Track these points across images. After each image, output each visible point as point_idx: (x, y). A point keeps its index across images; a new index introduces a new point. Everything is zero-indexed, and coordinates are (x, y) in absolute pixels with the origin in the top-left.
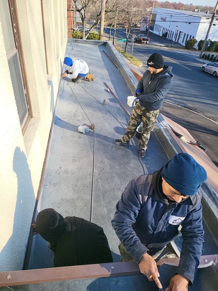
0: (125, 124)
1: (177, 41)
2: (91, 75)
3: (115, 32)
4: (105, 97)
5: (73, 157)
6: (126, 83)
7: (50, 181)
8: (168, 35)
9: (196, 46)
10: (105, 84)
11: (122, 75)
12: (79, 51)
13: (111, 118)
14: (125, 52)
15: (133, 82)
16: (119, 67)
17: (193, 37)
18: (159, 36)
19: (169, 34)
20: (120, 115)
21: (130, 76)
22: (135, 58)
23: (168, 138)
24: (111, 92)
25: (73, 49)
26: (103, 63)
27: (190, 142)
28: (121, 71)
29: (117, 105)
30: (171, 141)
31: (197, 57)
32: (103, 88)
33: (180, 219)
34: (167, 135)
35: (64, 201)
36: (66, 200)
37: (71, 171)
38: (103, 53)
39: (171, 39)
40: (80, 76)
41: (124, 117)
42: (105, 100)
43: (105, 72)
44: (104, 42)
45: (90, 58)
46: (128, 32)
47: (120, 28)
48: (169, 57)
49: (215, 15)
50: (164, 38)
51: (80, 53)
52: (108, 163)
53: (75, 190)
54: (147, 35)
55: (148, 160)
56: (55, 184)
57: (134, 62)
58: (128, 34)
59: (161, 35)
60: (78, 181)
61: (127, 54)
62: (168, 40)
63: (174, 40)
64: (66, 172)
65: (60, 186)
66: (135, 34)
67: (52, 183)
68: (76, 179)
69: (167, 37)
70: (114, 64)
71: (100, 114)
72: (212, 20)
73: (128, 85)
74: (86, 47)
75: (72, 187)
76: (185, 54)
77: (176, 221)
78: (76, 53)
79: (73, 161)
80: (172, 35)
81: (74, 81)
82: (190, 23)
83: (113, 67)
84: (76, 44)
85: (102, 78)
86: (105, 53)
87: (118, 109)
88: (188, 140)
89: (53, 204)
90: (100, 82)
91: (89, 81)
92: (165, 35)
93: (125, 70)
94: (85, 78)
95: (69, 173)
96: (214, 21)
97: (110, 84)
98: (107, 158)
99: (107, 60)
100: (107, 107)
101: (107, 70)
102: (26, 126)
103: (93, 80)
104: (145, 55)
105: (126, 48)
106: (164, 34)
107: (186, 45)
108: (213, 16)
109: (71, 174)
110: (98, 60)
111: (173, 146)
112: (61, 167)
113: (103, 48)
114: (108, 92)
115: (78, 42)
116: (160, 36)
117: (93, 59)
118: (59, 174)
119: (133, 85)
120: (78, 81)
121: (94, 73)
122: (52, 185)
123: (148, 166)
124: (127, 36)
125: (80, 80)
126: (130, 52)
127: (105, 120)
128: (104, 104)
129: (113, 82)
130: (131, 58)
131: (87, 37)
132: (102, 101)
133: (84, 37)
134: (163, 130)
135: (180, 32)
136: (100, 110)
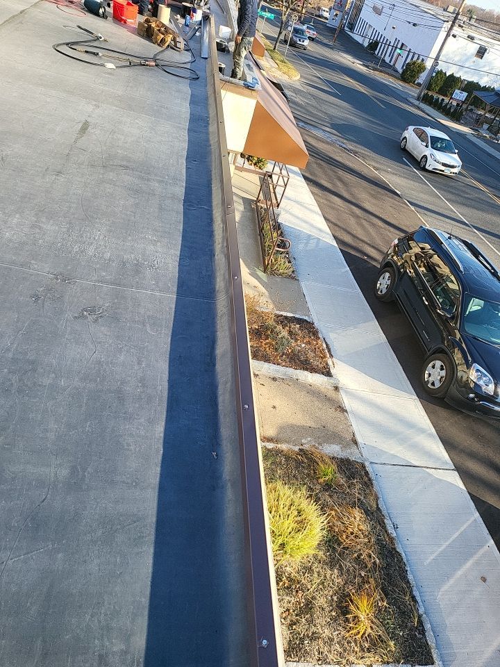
1: (392, 64)
8: (379, 47)
9: (422, 78)
14: (274, 49)
17: (423, 60)
18: (362, 45)
19: (382, 45)
22: (290, 65)
31: (413, 97)
49: (459, 17)
50: (369, 52)
57: (285, 69)
59: (366, 44)
61: (277, 55)
62: (376, 57)
63: (387, 59)
69: (376, 52)
72: (452, 26)
76: (395, 88)
82: (414, 25)
92: (374, 45)
96: (455, 28)
106: (372, 42)
107: (404, 72)
108: (456, 18)
130: (282, 61)
135: (403, 44)
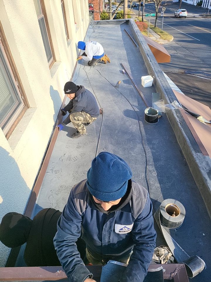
0: (136, 106)
2: (106, 57)
3: (144, 7)
4: (120, 79)
5: (78, 143)
6: (144, 61)
7: (53, 168)
8: (203, 4)
10: (121, 65)
11: (141, 54)
12: (100, 33)
13: (122, 100)
14: (155, 27)
15: (149, 60)
16: (138, 45)
18: (193, 5)
19: (204, 2)
20: (132, 97)
21: (147, 54)
22: (165, 32)
23: (178, 120)
24: (127, 73)
25: (94, 32)
26: (123, 42)
27: (209, 122)
28: (140, 50)
29: (131, 86)
30: (181, 123)
32: (119, 69)
33: (126, 227)
34: (178, 116)
35: (63, 188)
36: (65, 187)
37: (74, 157)
38: (125, 32)
39: (206, 7)
40: (95, 58)
41: (136, 99)
42: (118, 82)
43: (123, 52)
44: (126, 20)
45: (110, 39)
46: (158, 6)
47: (151, 2)
48: (203, 27)
50: (199, 7)
51: (101, 34)
52: (112, 149)
53: (75, 177)
54: (180, 6)
55: (154, 144)
56: (57, 171)
57: (164, 37)
58: (158, 8)
59: (195, 4)
60: (79, 168)
61: (157, 29)
62: (203, 9)
63: (209, 8)
64: (69, 158)
65: (61, 172)
66: (165, 7)
67: (54, 170)
68: (77, 165)
69: (202, 6)
70: (134, 43)
71: (111, 97)
73: (146, 64)
74: (108, 28)
75: (73, 174)
77: (122, 229)
78: (97, 35)
79: (77, 147)
80: (207, 3)
81: (90, 64)
83: (133, 45)
84: (98, 26)
85: (120, 59)
86: (126, 31)
87: (131, 91)
88: (207, 120)
89: (52, 190)
90: (117, 62)
91: (105, 63)
92: (200, 4)
93: (144, 48)
94: (101, 60)
95: (72, 159)
97: (126, 65)
98: (112, 144)
99: (128, 39)
100: (120, 89)
101: (126, 49)
102: (20, 118)
103: (109, 62)
104: (177, 28)
105: (155, 23)
106: (199, 2)
109: (73, 161)
110: (118, 40)
111: (182, 129)
112: (65, 154)
113: (125, 27)
114: (123, 73)
115: (100, 24)
116: (195, 6)
117: (112, 39)
118: (62, 161)
119: (150, 63)
120: (94, 64)
121: (112, 54)
122: (54, 172)
123: (154, 151)
124: (157, 11)
125: (96, 63)
126: (160, 27)
127: (115, 103)
128: (117, 86)
129: (130, 62)
130: (161, 32)
131: (114, 16)
132: (115, 83)
133: (111, 17)
134: (174, 112)
136: (112, 93)
